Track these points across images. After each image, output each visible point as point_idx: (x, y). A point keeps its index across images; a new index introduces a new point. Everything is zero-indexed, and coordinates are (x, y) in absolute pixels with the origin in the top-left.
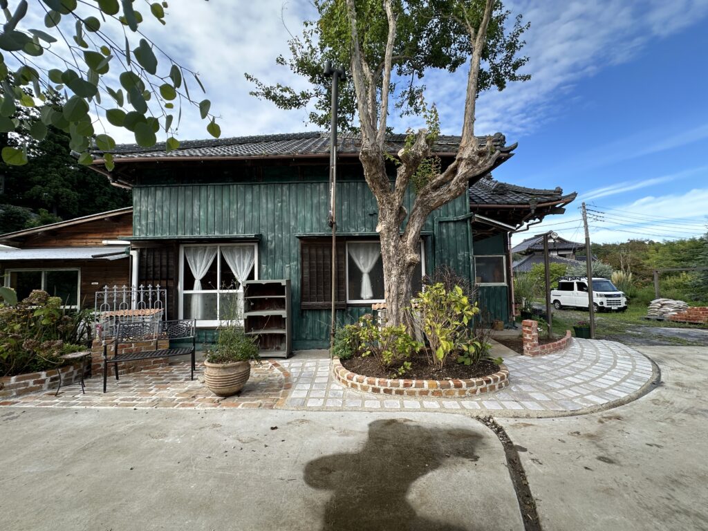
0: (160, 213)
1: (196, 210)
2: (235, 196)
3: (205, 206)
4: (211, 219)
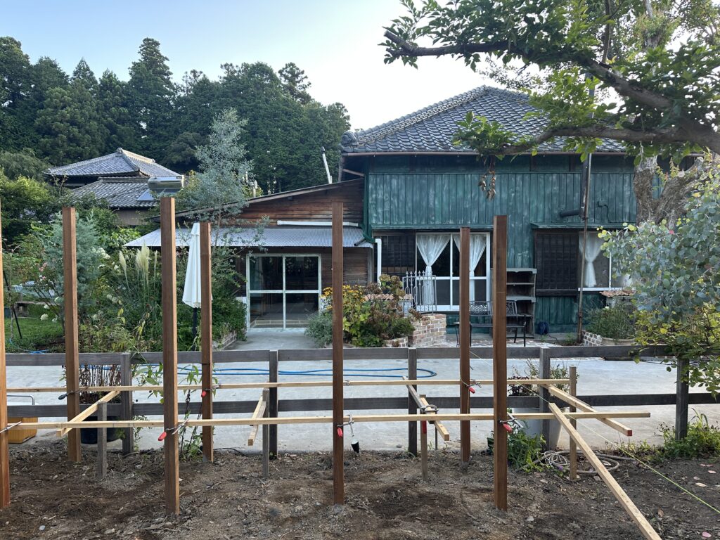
0: (396, 201)
1: (431, 199)
2: (469, 186)
3: (440, 195)
4: (446, 208)
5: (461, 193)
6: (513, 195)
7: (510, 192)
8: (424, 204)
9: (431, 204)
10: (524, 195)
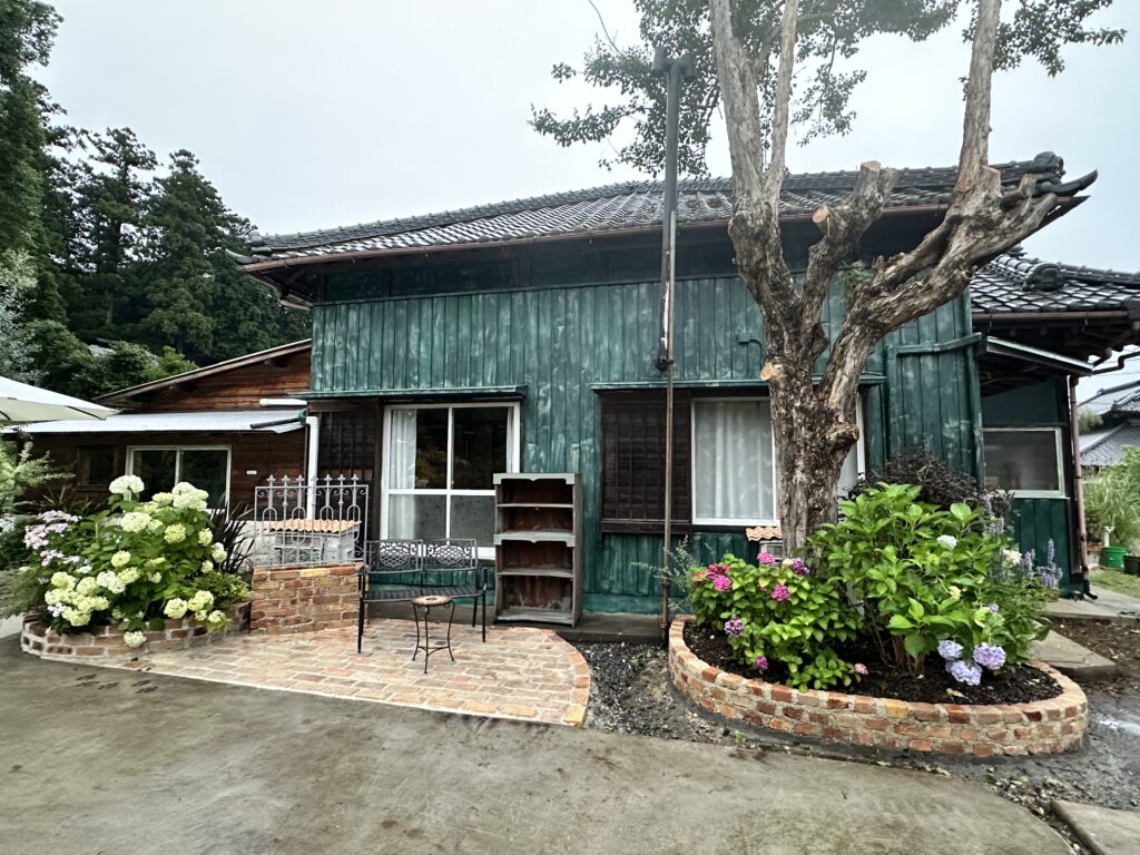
0: (354, 349)
1: (413, 342)
2: (480, 315)
3: (429, 334)
4: (438, 358)
5: (465, 330)
6: (561, 328)
7: (555, 323)
8: (401, 352)
9: (413, 352)
10: (583, 327)
